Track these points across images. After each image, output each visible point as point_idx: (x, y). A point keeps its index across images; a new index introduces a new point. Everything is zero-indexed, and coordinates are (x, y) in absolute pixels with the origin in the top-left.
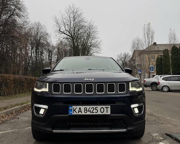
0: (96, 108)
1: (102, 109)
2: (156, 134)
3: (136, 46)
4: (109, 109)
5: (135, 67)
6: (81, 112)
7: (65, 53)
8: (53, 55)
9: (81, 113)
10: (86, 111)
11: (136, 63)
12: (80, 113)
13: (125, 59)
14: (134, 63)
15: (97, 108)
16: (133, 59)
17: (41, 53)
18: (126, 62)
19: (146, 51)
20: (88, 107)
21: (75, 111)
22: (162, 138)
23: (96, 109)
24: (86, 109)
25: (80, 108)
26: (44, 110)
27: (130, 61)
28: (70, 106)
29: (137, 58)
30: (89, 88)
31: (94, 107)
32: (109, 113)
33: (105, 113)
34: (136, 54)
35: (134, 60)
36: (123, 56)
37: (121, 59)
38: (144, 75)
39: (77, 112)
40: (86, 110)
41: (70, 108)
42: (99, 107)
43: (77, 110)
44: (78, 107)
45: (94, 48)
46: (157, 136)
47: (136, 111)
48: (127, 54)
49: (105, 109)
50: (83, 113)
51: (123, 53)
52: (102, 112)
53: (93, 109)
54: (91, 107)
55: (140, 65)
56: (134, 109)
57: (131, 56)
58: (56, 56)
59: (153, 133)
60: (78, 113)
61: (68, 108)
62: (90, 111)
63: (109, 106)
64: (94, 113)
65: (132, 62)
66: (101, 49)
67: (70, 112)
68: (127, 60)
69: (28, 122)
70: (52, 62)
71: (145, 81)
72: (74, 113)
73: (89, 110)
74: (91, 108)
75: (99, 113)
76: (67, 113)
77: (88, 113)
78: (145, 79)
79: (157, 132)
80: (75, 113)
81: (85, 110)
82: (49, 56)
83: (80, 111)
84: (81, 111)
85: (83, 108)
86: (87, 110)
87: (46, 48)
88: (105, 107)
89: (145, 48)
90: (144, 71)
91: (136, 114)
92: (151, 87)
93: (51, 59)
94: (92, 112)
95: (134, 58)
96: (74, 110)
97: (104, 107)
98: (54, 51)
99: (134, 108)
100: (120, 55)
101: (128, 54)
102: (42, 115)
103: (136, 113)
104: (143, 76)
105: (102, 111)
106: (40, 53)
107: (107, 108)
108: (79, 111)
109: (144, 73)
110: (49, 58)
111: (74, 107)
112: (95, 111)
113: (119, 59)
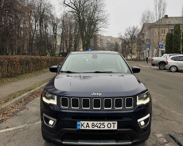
0: (103, 123)
2: (160, 135)
3: (146, 19)
4: (116, 125)
5: (144, 42)
7: (70, 26)
8: (58, 29)
9: (89, 128)
10: (93, 127)
11: (145, 38)
12: (88, 128)
13: (134, 33)
14: (142, 37)
16: (142, 33)
17: (45, 26)
18: (134, 36)
19: (156, 25)
20: (95, 123)
22: (165, 141)
23: (103, 125)
24: (93, 124)
25: (88, 124)
26: (53, 122)
27: (139, 35)
28: (79, 121)
29: (146, 33)
30: (97, 103)
31: (102, 122)
32: (116, 128)
33: (112, 128)
34: (146, 28)
35: (143, 34)
36: (131, 30)
37: (129, 33)
38: (153, 51)
39: (85, 127)
40: (94, 125)
41: (78, 123)
42: (106, 123)
43: (85, 125)
44: (86, 122)
45: (101, 23)
46: (160, 137)
47: (143, 123)
48: (136, 27)
49: (112, 125)
50: (91, 128)
51: (132, 27)
53: (100, 124)
54: (99, 122)
55: (149, 40)
56: (141, 122)
57: (140, 30)
58: (61, 30)
59: (157, 133)
60: (86, 128)
61: (76, 123)
63: (116, 122)
64: (101, 128)
65: (141, 37)
66: (109, 23)
67: (78, 127)
68: (136, 34)
70: (57, 36)
71: (153, 59)
72: (82, 127)
73: (97, 126)
74: (98, 124)
75: (106, 128)
76: (76, 127)
77: (96, 128)
79: (161, 132)
80: (83, 128)
81: (93, 125)
82: (54, 28)
83: (88, 126)
84: (89, 126)
85: (90, 123)
86: (95, 125)
87: (51, 21)
89: (155, 21)
90: (153, 47)
91: (142, 126)
92: (158, 66)
93: (56, 32)
94: (99, 128)
96: (82, 125)
97: (111, 122)
98: (59, 24)
99: (140, 122)
100: (128, 28)
101: (137, 27)
102: (52, 126)
104: (151, 52)
105: (109, 126)
106: (44, 26)
107: (114, 123)
108: (87, 126)
109: (153, 48)
110: (53, 32)
111: (83, 122)
112: (102, 126)
113: (127, 33)
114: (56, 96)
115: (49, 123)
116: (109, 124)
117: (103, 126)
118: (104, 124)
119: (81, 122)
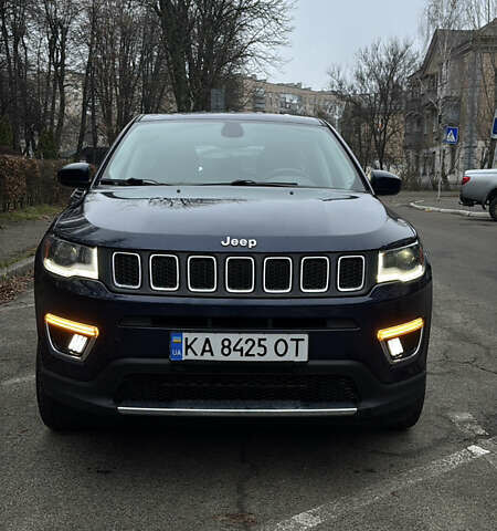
0: (260, 340)
1: (281, 342)
2: (466, 416)
3: (445, 14)
4: (304, 346)
5: (434, 110)
6: (209, 354)
7: (123, 34)
8: (69, 44)
9: (212, 354)
10: (226, 350)
11: (441, 94)
12: (207, 356)
13: (393, 70)
14: (429, 91)
15: (264, 340)
16: (426, 74)
17: (14, 30)
18: (396, 86)
19: (485, 40)
20: (234, 338)
21: (189, 350)
23: (260, 345)
24: (226, 343)
25: (207, 341)
26: (86, 339)
27: (414, 82)
28: (177, 331)
29: (444, 72)
31: (256, 337)
32: (303, 357)
33: (290, 357)
34: (444, 50)
35: (433, 76)
36: (384, 58)
37: (373, 74)
38: (471, 147)
39: (199, 352)
40: (228, 347)
41: (175, 339)
42: (271, 339)
43: (198, 347)
44: (202, 337)
45: (257, 22)
46: (465, 422)
47: (396, 348)
48: (401, 47)
49: (292, 345)
50: (218, 357)
51: (385, 44)
52: (281, 352)
53: (250, 343)
54: (245, 337)
55: (455, 103)
56: (389, 342)
57: (421, 60)
58: (84, 49)
59: (454, 411)
60: (202, 354)
61: (168, 339)
62: (241, 350)
63: (306, 337)
64: (253, 355)
65: (423, 88)
66: (289, 25)
67: (175, 353)
68: (404, 73)
69: (6, 355)
70: (67, 77)
71: (469, 178)
72: (186, 354)
73: (238, 348)
74: (243, 342)
75: (271, 357)
76: (166, 354)
77: (235, 357)
78: (468, 173)
79: (470, 406)
80: (191, 356)
81: (224, 347)
82: (52, 43)
83: (207, 348)
84: (211, 351)
85: (216, 339)
86: (232, 347)
87: (39, 11)
88: (292, 340)
89: (483, 23)
90: (471, 131)
91: (393, 358)
92: (487, 207)
93: (63, 58)
94: (247, 354)
95: (432, 70)
96: (188, 347)
97: (287, 337)
98: (75, 25)
99: (386, 340)
100: (370, 51)
101: (407, 47)
102: (80, 355)
103: (394, 354)
104: (463, 152)
106: (10, 33)
107: (297, 340)
108: (204, 351)
109: (471, 136)
110: (51, 56)
111: (190, 336)
112: (257, 350)
113: (366, 69)
114: (95, 251)
115: (70, 347)
116: (281, 344)
117: (262, 351)
118: (262, 343)
119: (185, 335)
